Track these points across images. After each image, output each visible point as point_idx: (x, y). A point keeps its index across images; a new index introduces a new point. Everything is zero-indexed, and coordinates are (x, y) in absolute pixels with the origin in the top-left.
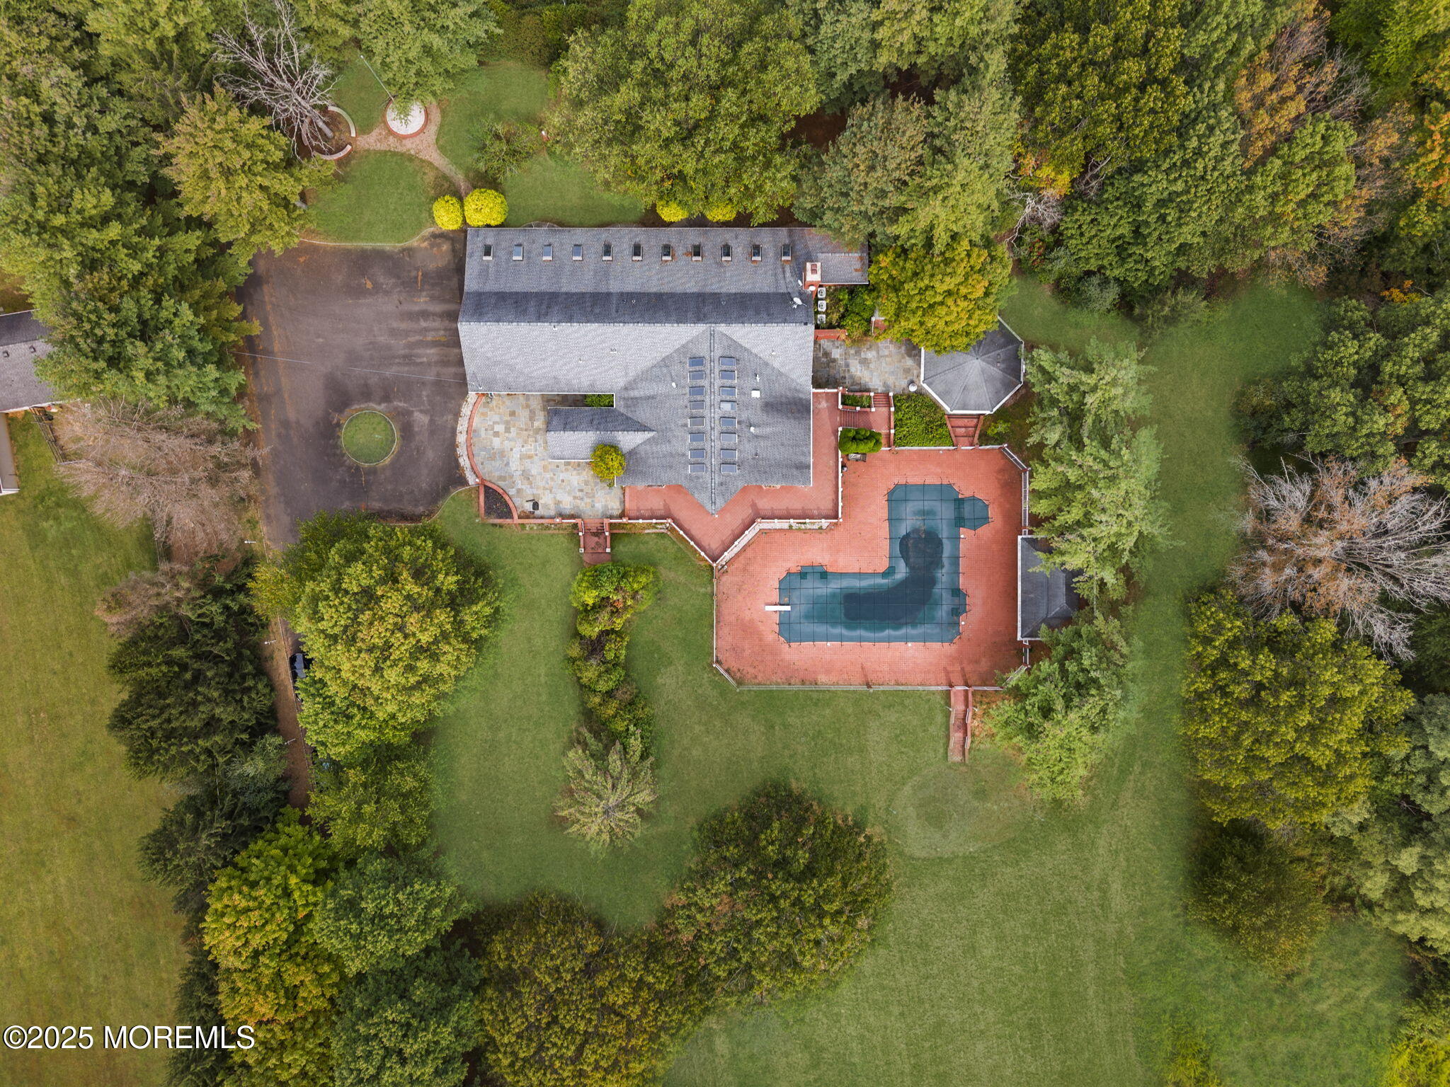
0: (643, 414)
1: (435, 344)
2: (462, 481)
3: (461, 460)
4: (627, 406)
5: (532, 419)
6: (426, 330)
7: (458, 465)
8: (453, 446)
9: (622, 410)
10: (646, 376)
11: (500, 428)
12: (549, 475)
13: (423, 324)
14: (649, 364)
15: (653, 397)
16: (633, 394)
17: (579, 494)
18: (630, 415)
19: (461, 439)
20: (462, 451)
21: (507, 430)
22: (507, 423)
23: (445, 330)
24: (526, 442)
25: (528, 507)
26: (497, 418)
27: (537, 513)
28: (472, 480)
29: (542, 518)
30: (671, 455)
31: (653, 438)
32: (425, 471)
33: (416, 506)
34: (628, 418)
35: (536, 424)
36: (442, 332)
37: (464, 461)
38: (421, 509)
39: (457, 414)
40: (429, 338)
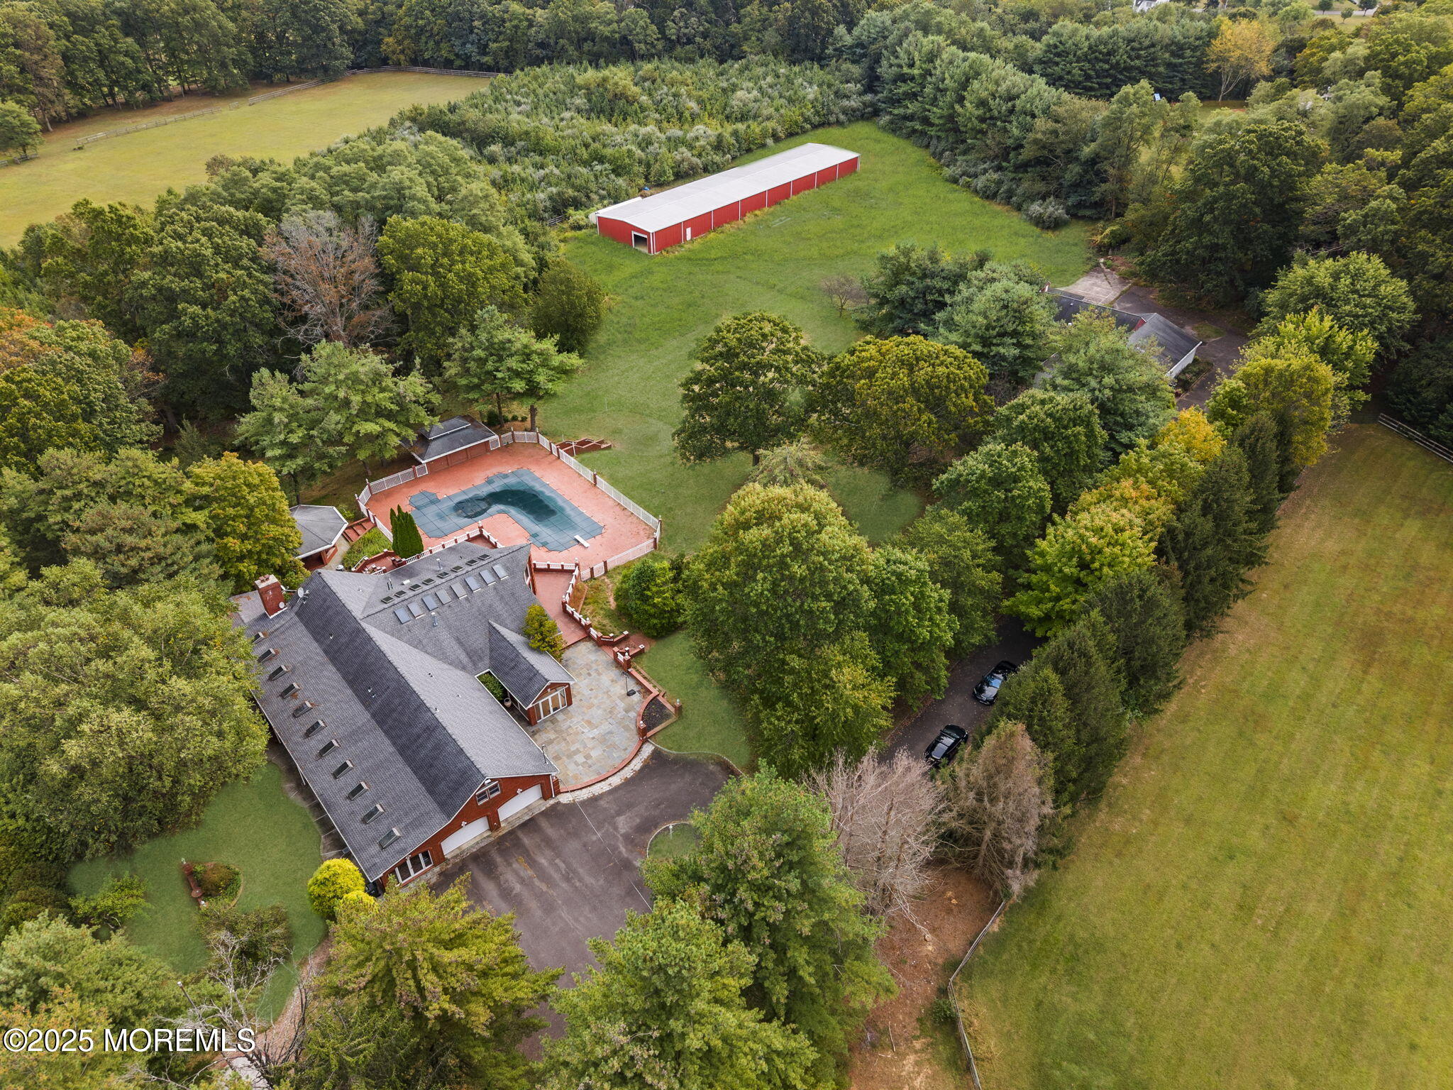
0: (479, 640)
1: (532, 863)
2: (656, 754)
3: (638, 767)
4: (481, 659)
5: (551, 742)
6: (522, 881)
7: (646, 766)
8: (628, 782)
9: (487, 661)
10: (441, 655)
11: (580, 758)
12: (595, 702)
13: (518, 888)
14: (427, 657)
15: (458, 640)
16: (464, 658)
17: (594, 674)
18: (488, 652)
19: (616, 781)
20: (628, 773)
21: (576, 752)
22: (570, 756)
23: (510, 864)
24: (577, 733)
25: (636, 697)
26: (572, 767)
27: (636, 688)
28: (648, 750)
29: (639, 683)
30: (502, 598)
31: (496, 621)
32: (673, 787)
33: (712, 773)
34: (491, 650)
35: (552, 736)
36: (515, 866)
37: (637, 764)
38: (711, 767)
39: (594, 800)
40: (530, 872)
